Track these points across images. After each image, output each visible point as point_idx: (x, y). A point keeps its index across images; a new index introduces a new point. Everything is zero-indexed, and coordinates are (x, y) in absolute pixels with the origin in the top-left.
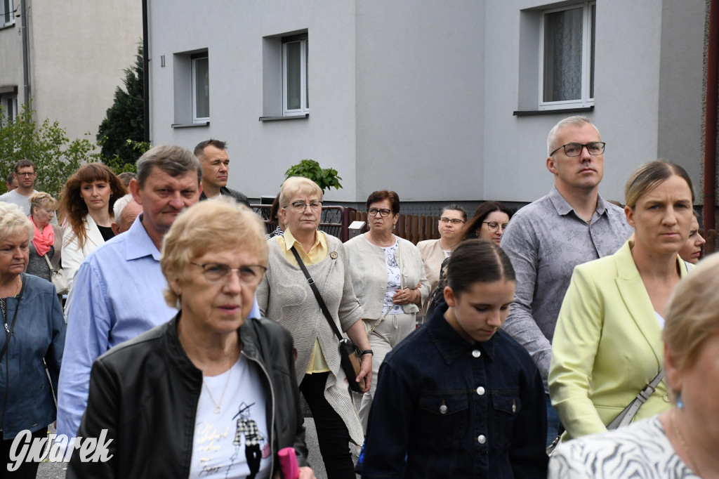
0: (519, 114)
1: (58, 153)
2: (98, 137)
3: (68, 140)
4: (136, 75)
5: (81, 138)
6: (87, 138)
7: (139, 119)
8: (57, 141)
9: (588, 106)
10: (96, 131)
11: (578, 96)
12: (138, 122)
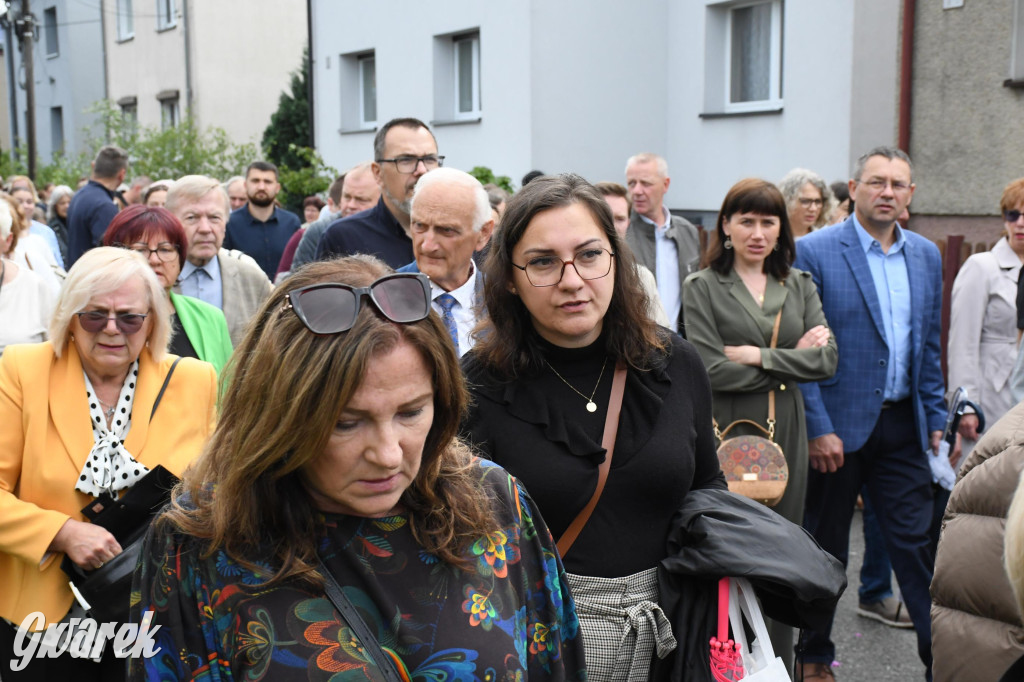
0: (705, 117)
1: (223, 159)
2: (263, 144)
3: (233, 145)
4: (301, 78)
5: (246, 142)
6: (252, 141)
7: (304, 124)
8: (222, 146)
9: (777, 107)
10: (260, 137)
11: (766, 96)
12: (304, 129)
